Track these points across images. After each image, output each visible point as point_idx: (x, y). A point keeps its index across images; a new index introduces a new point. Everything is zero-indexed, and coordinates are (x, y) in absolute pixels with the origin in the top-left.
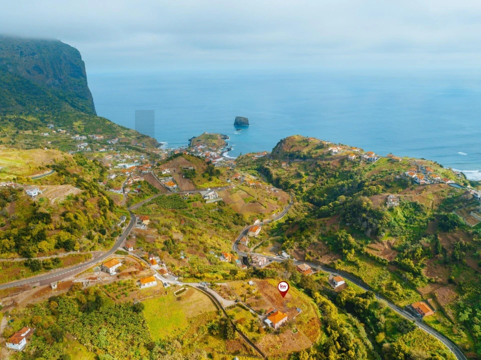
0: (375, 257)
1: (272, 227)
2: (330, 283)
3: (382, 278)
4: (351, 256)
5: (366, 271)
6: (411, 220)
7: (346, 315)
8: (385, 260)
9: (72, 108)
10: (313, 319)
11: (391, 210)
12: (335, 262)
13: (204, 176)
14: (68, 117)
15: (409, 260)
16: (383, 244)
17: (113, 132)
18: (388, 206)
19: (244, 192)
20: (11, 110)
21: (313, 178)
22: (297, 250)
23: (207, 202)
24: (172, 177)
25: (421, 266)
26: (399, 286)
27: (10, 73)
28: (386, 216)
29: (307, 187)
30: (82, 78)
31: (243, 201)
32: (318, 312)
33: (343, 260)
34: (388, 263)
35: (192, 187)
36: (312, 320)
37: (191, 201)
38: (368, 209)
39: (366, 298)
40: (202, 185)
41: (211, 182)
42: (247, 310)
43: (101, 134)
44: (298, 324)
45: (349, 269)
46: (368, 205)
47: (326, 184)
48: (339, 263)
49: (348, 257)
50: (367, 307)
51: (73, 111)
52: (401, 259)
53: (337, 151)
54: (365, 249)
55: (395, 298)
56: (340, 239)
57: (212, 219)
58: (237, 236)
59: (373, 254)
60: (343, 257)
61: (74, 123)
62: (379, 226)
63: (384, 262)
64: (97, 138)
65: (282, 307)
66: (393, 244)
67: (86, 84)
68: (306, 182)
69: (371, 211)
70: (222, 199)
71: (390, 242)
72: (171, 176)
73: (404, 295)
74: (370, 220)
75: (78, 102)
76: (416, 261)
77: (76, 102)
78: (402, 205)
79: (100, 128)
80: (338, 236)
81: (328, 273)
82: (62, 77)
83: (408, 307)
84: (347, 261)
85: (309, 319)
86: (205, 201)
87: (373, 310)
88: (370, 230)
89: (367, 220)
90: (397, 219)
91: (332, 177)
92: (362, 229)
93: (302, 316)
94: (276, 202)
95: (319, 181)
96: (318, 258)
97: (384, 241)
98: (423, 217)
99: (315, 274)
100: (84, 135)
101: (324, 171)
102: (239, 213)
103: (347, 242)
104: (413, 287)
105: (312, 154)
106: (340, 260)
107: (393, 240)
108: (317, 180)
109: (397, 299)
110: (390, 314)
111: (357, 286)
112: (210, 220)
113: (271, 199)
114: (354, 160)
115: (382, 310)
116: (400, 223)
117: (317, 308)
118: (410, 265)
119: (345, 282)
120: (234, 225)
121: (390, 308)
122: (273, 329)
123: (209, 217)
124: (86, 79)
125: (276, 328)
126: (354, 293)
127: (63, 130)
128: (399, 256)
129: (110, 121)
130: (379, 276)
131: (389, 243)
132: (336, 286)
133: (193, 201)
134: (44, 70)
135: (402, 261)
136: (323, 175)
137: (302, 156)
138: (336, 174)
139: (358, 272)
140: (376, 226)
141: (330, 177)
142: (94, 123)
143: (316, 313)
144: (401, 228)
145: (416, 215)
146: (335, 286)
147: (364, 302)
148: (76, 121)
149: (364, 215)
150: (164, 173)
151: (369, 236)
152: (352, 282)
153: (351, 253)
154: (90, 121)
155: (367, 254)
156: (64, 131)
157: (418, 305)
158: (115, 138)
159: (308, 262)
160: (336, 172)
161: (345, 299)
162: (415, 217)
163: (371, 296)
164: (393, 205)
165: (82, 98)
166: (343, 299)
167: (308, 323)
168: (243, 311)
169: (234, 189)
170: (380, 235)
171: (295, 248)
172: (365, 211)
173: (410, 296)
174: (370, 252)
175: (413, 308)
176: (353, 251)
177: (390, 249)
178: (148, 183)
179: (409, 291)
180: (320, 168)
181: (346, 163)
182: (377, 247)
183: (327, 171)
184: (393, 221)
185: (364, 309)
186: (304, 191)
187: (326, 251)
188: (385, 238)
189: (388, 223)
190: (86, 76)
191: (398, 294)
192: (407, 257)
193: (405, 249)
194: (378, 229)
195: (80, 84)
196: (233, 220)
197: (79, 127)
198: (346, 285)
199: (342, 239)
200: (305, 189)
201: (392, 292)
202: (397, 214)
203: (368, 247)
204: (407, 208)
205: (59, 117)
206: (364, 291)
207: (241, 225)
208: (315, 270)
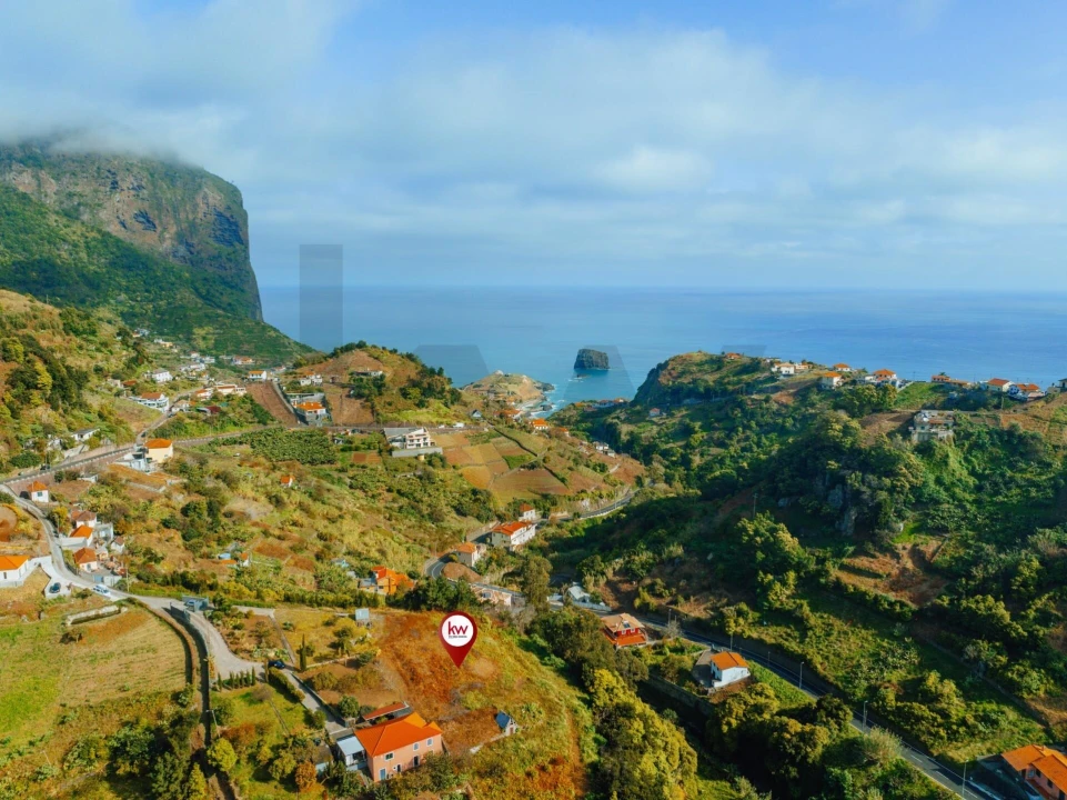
0: (865, 593)
1: (571, 532)
2: (696, 676)
3: (884, 662)
4: (782, 594)
5: (832, 638)
6: (996, 484)
7: (733, 784)
8: (902, 605)
9: (198, 300)
10: (554, 762)
11: (925, 450)
12: (729, 611)
13: (405, 394)
14: (185, 316)
15: (990, 598)
16: (897, 556)
17: (279, 352)
18: (915, 438)
19: (512, 442)
20: (62, 292)
21: (723, 435)
22: (617, 578)
23: (395, 454)
24: (322, 394)
25: (1036, 620)
26: (949, 687)
27: (83, 223)
28: (908, 466)
29: (702, 455)
30: (238, 246)
31: (504, 462)
32: (589, 739)
33: (754, 606)
34: (913, 613)
35: (368, 417)
36: (550, 768)
37: (350, 449)
38: (848, 441)
39: (813, 721)
40: (395, 415)
41: (424, 410)
42: (295, 699)
43: (248, 354)
44: (481, 775)
45: (770, 634)
46: (846, 430)
47: (755, 449)
48: (740, 613)
49: (772, 596)
50: (815, 754)
51: (200, 306)
52: (958, 600)
53: (792, 371)
54: (834, 573)
55: (933, 730)
56: (752, 538)
57: (395, 494)
58: (452, 543)
59: (858, 584)
60: (755, 596)
61: (196, 331)
62: (883, 495)
63: (898, 608)
64: (239, 363)
65: (441, 706)
66: (933, 554)
67: (247, 258)
68: (702, 443)
69: (855, 452)
70: (439, 450)
71: (922, 548)
72: (320, 391)
73: (971, 721)
74: (854, 479)
75: (222, 294)
76: (1018, 604)
77: (217, 294)
78: (961, 437)
79: (249, 342)
80: (744, 529)
81: (697, 644)
82: (195, 241)
83: (989, 766)
84: (770, 608)
85: (540, 759)
86: (390, 451)
87: (837, 771)
88: (853, 514)
89: (842, 480)
90: (947, 479)
91: (773, 430)
92: (826, 509)
93: (510, 745)
94: (601, 476)
95: (739, 441)
96: (675, 602)
97: (900, 546)
98: (1041, 474)
99: (654, 647)
100: (211, 355)
101: (752, 415)
102: (478, 488)
103: (772, 547)
104: (1009, 693)
105: (729, 383)
106: (744, 607)
107: (930, 545)
108: (731, 439)
109: (942, 732)
110: (906, 788)
111: (787, 686)
112: (389, 496)
113: (588, 466)
114: (838, 387)
115: (876, 771)
116: (957, 490)
117: (589, 724)
118: (993, 616)
119: (752, 672)
120: (454, 514)
121: (910, 765)
122: (365, 778)
123: (389, 490)
124: (247, 247)
125: (378, 777)
126: (776, 705)
127: (166, 340)
128: (951, 590)
129: (275, 330)
130: (875, 655)
131: (916, 554)
132: (717, 685)
133: (357, 449)
134: (157, 222)
135: (964, 603)
136: (750, 428)
137: (702, 390)
138: (784, 422)
139: (802, 642)
140: (873, 497)
141: (767, 433)
142: (239, 333)
143: (578, 741)
144: (963, 507)
145: (1012, 466)
146: (711, 686)
147: (802, 736)
148: (201, 326)
149: (833, 464)
150: (305, 383)
151: (850, 532)
152: (775, 675)
153: (784, 583)
154: (232, 327)
155: (838, 585)
156: (168, 344)
157: (1031, 760)
158: (280, 366)
159: (643, 612)
160: (785, 417)
161: (734, 723)
162: (1009, 473)
163: (836, 717)
164: (931, 435)
165: (232, 287)
166: (729, 724)
167: (529, 774)
168: (280, 701)
169: (486, 434)
170: (887, 525)
171: (610, 573)
172: (836, 450)
173: (995, 723)
174: (848, 579)
175: (1007, 768)
176: (792, 575)
177: (920, 573)
178: (252, 400)
179: (991, 707)
180: (743, 410)
181: (814, 397)
182: (875, 566)
183: (763, 416)
184: (932, 485)
185: (802, 764)
186: (694, 465)
187: (705, 583)
188: (903, 536)
189: (913, 488)
190: (247, 244)
191: (945, 714)
192: (983, 589)
193: (976, 565)
194: (879, 506)
195: (232, 257)
196: (455, 503)
197: (204, 338)
198: (751, 681)
199: (758, 539)
200: (697, 460)
201: (921, 709)
202: (946, 464)
203: (843, 567)
204: (981, 447)
205: (166, 317)
206: (809, 698)
207: (478, 517)
208: (655, 635)
